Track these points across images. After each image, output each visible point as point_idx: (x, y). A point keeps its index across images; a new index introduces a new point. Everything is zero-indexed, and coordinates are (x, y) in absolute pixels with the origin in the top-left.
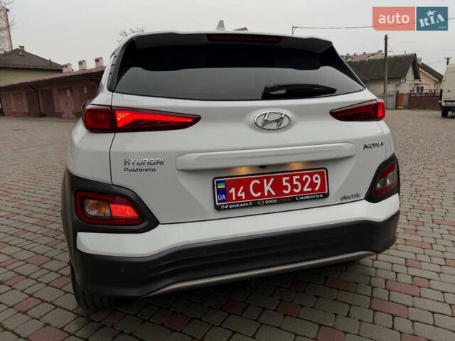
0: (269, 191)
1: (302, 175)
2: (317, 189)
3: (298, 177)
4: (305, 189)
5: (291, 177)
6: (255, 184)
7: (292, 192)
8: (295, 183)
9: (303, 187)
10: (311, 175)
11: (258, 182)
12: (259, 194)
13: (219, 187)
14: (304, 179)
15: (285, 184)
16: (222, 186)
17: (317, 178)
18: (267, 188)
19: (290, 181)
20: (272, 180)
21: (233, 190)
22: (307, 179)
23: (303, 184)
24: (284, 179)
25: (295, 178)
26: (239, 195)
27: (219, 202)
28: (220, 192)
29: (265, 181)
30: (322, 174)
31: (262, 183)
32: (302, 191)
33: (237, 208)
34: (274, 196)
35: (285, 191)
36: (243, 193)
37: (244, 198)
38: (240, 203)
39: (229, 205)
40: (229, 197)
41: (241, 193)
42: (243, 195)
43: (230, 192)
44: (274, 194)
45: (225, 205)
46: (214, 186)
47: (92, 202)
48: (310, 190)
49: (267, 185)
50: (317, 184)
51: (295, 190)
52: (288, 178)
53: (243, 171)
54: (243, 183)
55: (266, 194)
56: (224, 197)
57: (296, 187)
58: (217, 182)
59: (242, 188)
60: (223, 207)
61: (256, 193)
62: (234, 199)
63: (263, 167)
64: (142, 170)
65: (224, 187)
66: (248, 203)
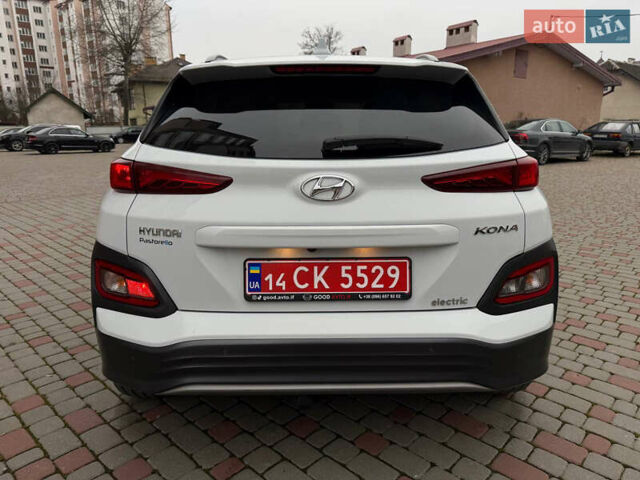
0: (320, 283)
1: (370, 266)
2: (393, 286)
3: (365, 267)
4: (374, 285)
5: (354, 266)
6: (301, 272)
7: (354, 287)
8: (359, 274)
9: (370, 282)
10: (385, 266)
11: (306, 270)
12: (306, 285)
13: (252, 272)
14: (373, 271)
15: (344, 275)
16: (255, 271)
17: (393, 272)
18: (318, 278)
19: (353, 272)
20: (326, 268)
21: (269, 277)
22: (378, 271)
23: (372, 278)
24: (344, 268)
25: (359, 268)
26: (278, 284)
27: (250, 290)
28: (253, 278)
29: (316, 269)
30: (402, 267)
31: (312, 271)
32: (369, 287)
33: (273, 300)
34: (328, 290)
35: (343, 285)
36: (284, 282)
37: (284, 288)
38: (277, 295)
39: (263, 295)
40: (264, 286)
41: (281, 282)
42: (283, 284)
43: (266, 279)
44: (327, 287)
45: (258, 295)
46: (245, 270)
47: (112, 274)
48: (382, 286)
49: (319, 273)
50: (393, 279)
51: (359, 285)
52: (349, 268)
53: (287, 253)
54: (285, 268)
55: (316, 287)
56: (257, 285)
57: (361, 280)
58: (250, 265)
59: (282, 275)
60: (254, 298)
61: (302, 283)
62: (271, 288)
63: (312, 250)
64: (158, 242)
65: (258, 271)
66: (289, 295)
